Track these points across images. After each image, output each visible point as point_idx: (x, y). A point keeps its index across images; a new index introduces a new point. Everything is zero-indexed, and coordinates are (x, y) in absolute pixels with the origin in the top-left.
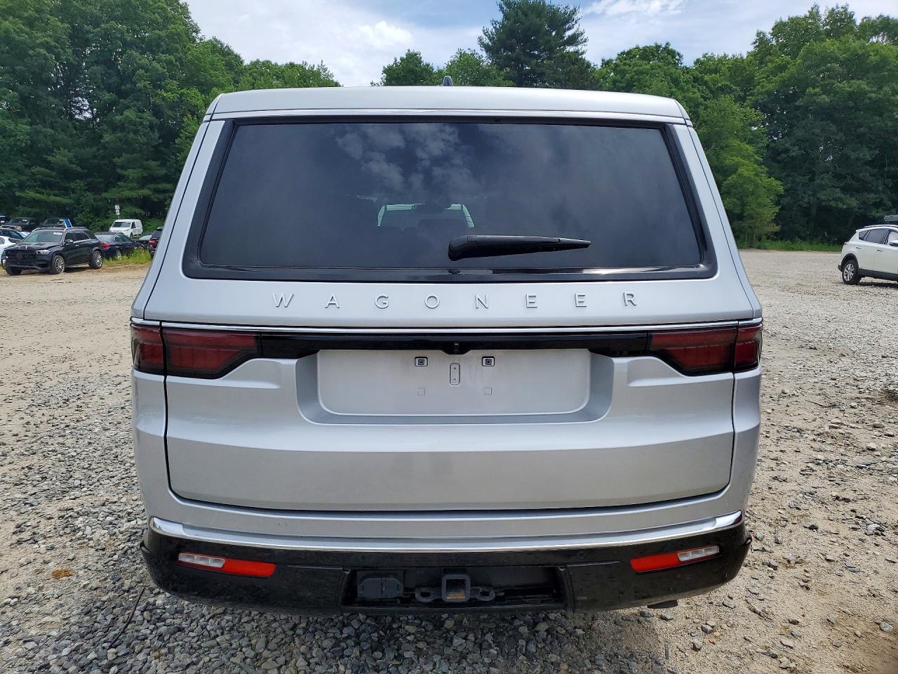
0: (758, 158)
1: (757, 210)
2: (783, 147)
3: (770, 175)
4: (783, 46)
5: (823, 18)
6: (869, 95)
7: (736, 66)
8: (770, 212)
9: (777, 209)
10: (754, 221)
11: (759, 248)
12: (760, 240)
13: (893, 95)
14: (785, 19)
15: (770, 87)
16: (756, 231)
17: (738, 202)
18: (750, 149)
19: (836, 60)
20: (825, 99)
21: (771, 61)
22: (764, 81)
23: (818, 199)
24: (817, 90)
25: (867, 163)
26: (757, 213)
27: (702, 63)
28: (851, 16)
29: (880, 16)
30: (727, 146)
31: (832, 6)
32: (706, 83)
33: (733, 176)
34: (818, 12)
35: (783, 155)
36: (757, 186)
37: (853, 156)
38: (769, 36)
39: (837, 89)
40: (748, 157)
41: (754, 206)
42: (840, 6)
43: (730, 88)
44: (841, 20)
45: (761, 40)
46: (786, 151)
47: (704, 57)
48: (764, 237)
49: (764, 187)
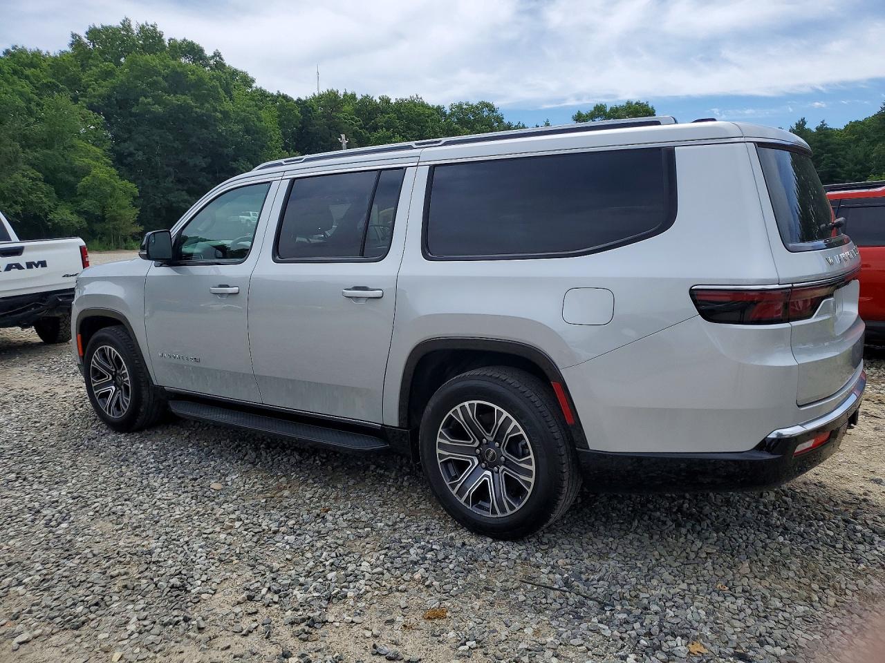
0: (107, 160)
1: (119, 211)
2: (127, 151)
3: (122, 177)
4: (102, 53)
5: (135, 32)
6: (194, 110)
7: (57, 64)
8: (131, 213)
9: (137, 211)
10: (118, 222)
11: (126, 248)
12: (125, 240)
13: (214, 112)
14: (98, 26)
15: (102, 91)
16: (121, 232)
17: (98, 204)
18: (99, 151)
19: (159, 74)
20: (158, 109)
21: (96, 66)
22: (93, 84)
23: (168, 200)
24: (150, 100)
25: (202, 170)
26: (120, 215)
27: (13, 55)
28: (161, 36)
29: (185, 40)
30: (73, 146)
31: (142, 22)
32: (27, 77)
33: (87, 177)
34: (129, 26)
35: (129, 158)
36: (114, 188)
37: (191, 162)
38: (86, 40)
39: (167, 101)
40: (97, 159)
41: (115, 207)
42: (149, 24)
43: (58, 86)
44: (153, 38)
45: (77, 43)
46: (131, 154)
47: (14, 48)
48: (129, 238)
49: (121, 190)
